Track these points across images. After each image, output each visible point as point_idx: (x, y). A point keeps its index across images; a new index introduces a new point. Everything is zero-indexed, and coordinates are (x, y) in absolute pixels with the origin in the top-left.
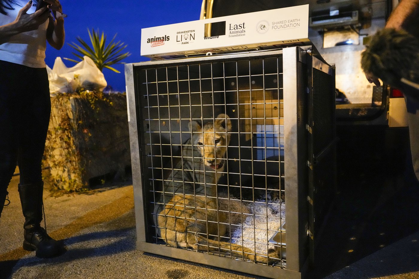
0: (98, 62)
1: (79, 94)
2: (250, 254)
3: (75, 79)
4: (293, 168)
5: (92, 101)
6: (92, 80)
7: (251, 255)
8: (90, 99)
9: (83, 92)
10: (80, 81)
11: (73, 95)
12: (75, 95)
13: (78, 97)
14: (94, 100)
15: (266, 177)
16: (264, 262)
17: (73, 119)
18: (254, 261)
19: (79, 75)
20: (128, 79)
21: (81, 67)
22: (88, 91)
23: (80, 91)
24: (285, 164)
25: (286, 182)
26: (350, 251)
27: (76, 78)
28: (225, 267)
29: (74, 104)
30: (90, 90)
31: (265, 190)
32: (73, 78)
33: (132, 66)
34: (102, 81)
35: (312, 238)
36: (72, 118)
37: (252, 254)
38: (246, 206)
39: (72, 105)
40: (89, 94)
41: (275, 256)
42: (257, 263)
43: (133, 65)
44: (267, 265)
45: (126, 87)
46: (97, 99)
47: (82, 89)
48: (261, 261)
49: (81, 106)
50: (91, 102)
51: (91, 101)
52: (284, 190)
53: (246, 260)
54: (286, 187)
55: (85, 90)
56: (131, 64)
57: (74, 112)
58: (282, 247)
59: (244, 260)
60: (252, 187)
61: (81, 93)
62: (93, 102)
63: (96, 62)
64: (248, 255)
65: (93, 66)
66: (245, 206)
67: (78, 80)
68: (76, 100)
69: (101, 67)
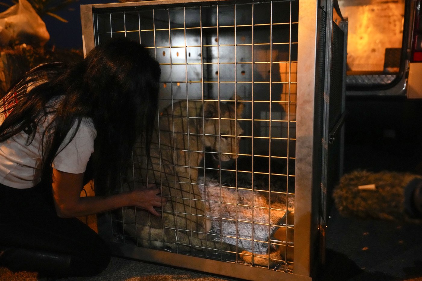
0: (37, 6)
1: (13, 49)
2: (246, 255)
3: (6, 28)
4: (307, 147)
5: (31, 57)
6: (30, 31)
7: (247, 257)
8: (28, 56)
9: (18, 46)
10: (14, 31)
11: (5, 50)
12: (8, 49)
13: (11, 52)
14: (33, 57)
15: (270, 158)
16: (264, 265)
17: (6, 82)
18: (251, 264)
19: (12, 23)
20: (86, 26)
21: (15, 13)
22: (24, 45)
23: (13, 45)
24: (296, 141)
25: (297, 165)
26: (364, 249)
27: (8, 26)
28: (214, 272)
29: (6, 62)
30: (27, 44)
31: (269, 175)
32: (4, 27)
33: (91, 7)
34: (43, 32)
35: (324, 234)
36: (4, 80)
37: (248, 255)
38: (234, 194)
39: (4, 63)
40: (27, 49)
41: (276, 257)
42: (255, 266)
43: (93, 7)
44: (268, 269)
45: (83, 36)
46: (37, 56)
47: (17, 42)
48: (260, 263)
49: (17, 65)
50: (30, 60)
51: (29, 58)
52: (294, 175)
53: (241, 263)
54: (297, 171)
55: (21, 43)
56: (90, 6)
57: (7, 73)
58: (287, 246)
59: (238, 262)
60: (251, 171)
61: (16, 48)
62: (32, 60)
63: (34, 7)
64: (243, 255)
65: (31, 12)
66: (232, 194)
67: (11, 31)
68: (9, 56)
69: (41, 14)
